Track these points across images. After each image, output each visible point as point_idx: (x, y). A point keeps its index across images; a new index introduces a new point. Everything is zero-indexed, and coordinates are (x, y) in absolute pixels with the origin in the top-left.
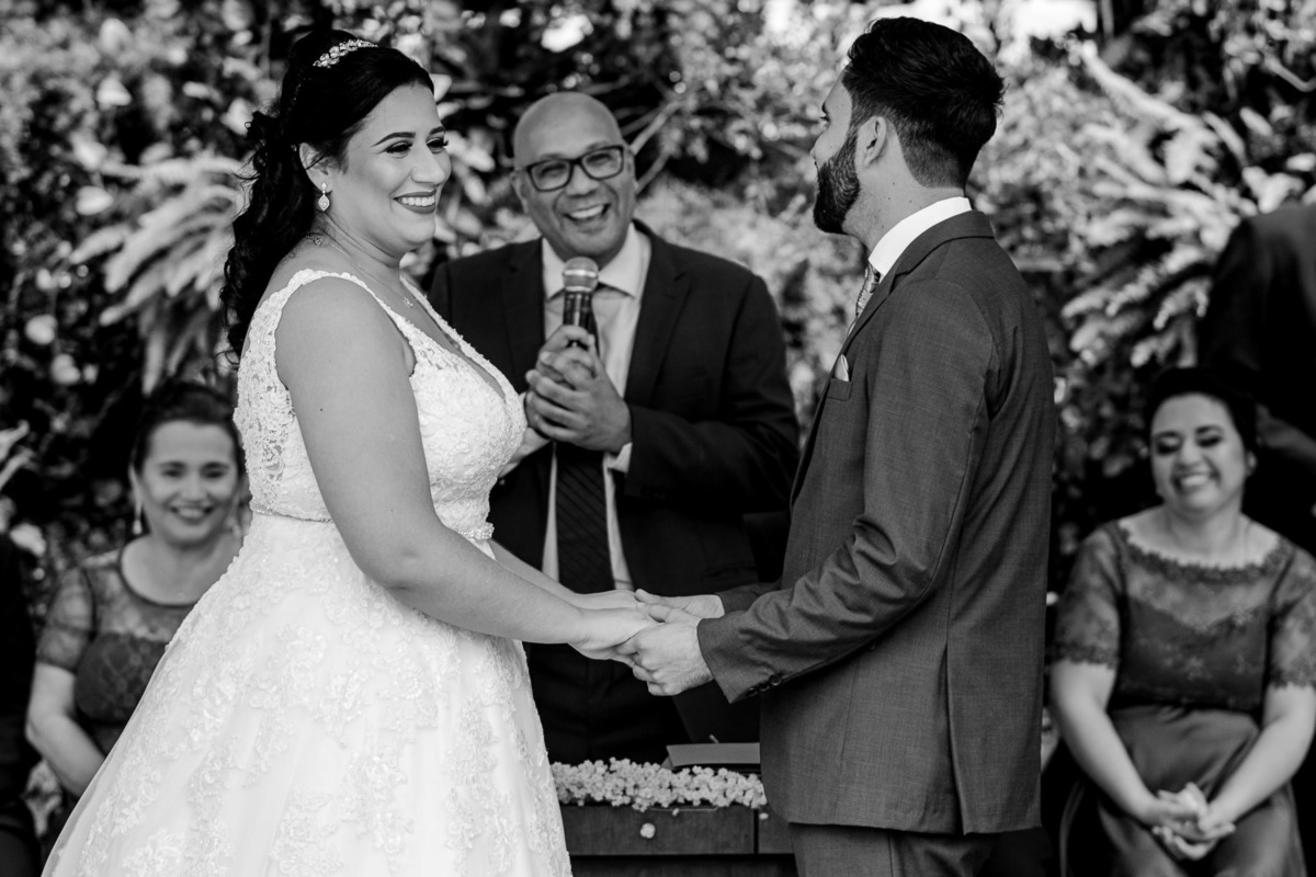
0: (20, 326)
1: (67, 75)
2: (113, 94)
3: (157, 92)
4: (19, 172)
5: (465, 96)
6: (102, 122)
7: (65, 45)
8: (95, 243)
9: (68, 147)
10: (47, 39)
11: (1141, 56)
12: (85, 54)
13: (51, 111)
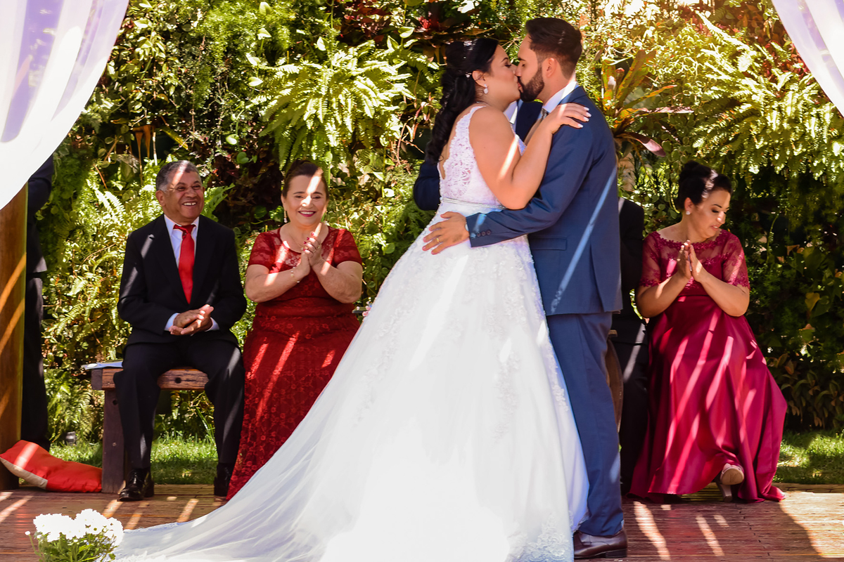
0: (223, 138)
1: (243, 26)
2: (264, 34)
3: (284, 32)
4: (222, 68)
5: (421, 34)
6: (258, 46)
7: (242, 12)
8: (255, 101)
9: (244, 58)
10: (234, 10)
11: (729, 16)
12: (251, 15)
13: (236, 42)
